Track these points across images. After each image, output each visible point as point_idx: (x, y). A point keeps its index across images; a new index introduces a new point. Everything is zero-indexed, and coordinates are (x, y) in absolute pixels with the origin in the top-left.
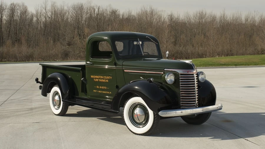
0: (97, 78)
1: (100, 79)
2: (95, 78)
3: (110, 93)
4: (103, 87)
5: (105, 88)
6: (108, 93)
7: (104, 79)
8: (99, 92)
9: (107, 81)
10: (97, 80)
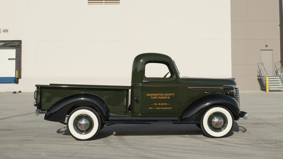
0: (156, 96)
1: (160, 96)
2: (152, 96)
3: (171, 108)
4: (162, 104)
5: (166, 104)
6: (169, 108)
7: (164, 96)
8: (157, 108)
9: (169, 98)
10: (155, 98)
